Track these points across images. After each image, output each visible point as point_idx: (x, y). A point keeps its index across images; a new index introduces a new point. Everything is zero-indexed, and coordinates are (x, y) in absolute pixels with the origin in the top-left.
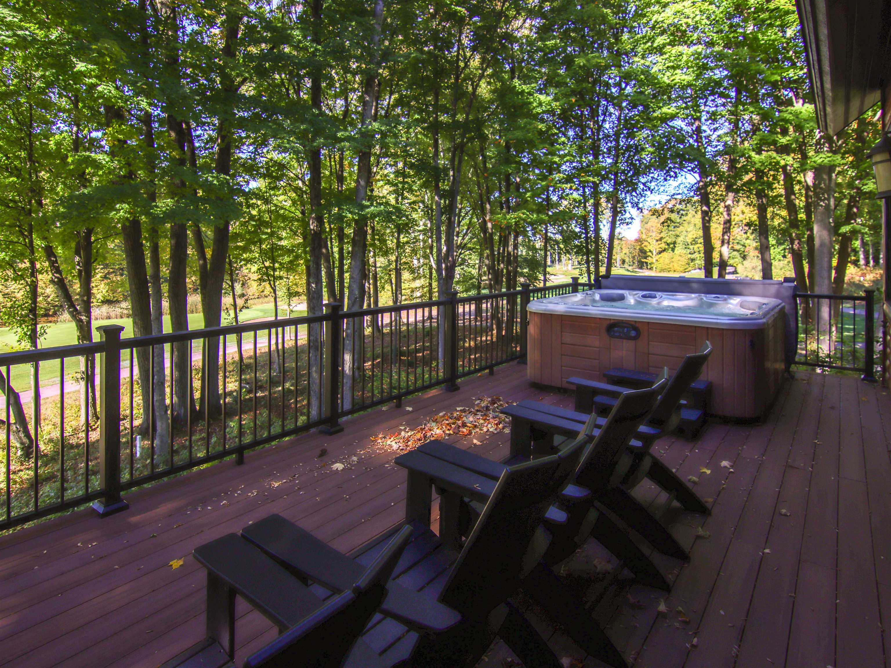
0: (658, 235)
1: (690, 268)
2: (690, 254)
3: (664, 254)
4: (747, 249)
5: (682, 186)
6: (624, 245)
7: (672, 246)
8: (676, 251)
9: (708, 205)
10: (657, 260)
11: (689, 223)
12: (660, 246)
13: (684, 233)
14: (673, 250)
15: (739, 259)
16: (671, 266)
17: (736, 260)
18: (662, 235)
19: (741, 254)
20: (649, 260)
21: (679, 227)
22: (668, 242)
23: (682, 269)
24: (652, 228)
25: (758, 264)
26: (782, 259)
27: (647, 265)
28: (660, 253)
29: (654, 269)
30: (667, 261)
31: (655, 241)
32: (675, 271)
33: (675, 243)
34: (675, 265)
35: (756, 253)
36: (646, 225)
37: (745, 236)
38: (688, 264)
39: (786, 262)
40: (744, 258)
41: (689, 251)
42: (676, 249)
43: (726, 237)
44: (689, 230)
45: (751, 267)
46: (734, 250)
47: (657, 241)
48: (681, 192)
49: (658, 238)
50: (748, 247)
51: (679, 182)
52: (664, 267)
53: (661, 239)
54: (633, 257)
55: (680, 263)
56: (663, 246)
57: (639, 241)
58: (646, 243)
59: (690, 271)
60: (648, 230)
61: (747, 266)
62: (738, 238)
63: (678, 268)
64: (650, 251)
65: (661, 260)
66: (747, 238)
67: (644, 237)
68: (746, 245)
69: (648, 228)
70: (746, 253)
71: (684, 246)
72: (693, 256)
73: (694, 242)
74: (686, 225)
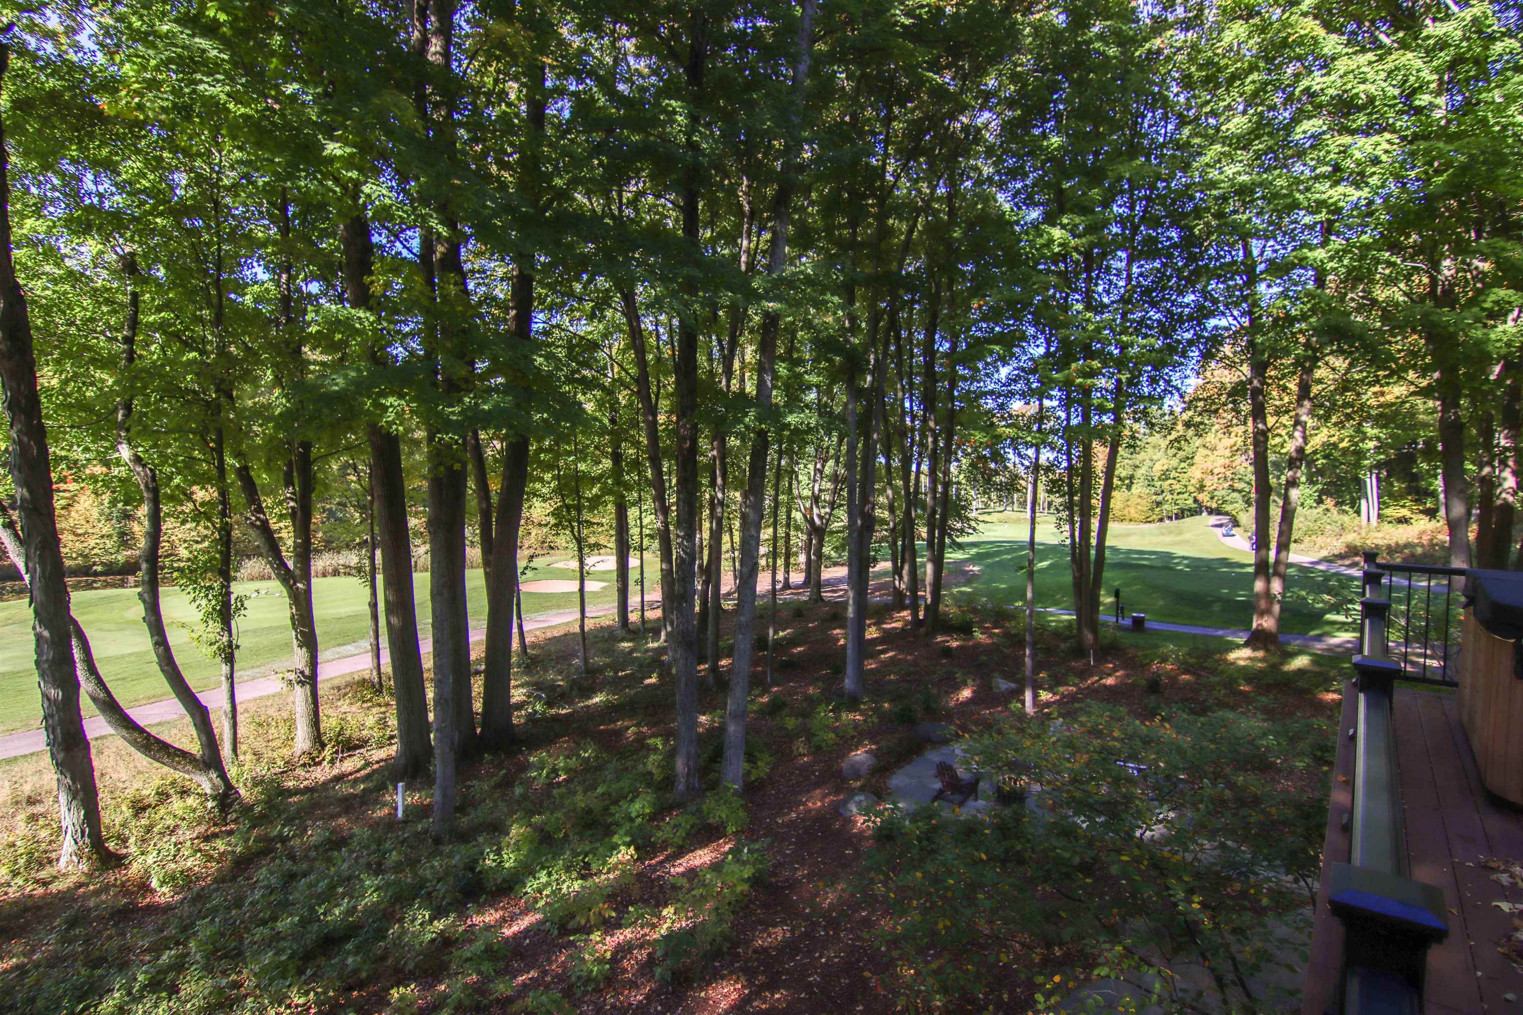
1: (1154, 517)
2: (1155, 494)
3: (1116, 494)
7: (1127, 482)
8: (1133, 490)
11: (1156, 448)
13: (1148, 463)
14: (1129, 488)
15: (1239, 504)
16: (1126, 512)
17: (1235, 505)
19: (1243, 496)
21: (1139, 453)
22: (1122, 476)
23: (1141, 517)
24: (1097, 454)
30: (1120, 505)
32: (1131, 520)
33: (1131, 477)
34: (1132, 511)
38: (1152, 510)
41: (1153, 490)
42: (1134, 487)
44: (1155, 458)
46: (1233, 491)
55: (1140, 508)
63: (1137, 516)
71: (1146, 482)
72: (1160, 498)
73: (1165, 476)
74: (1150, 449)
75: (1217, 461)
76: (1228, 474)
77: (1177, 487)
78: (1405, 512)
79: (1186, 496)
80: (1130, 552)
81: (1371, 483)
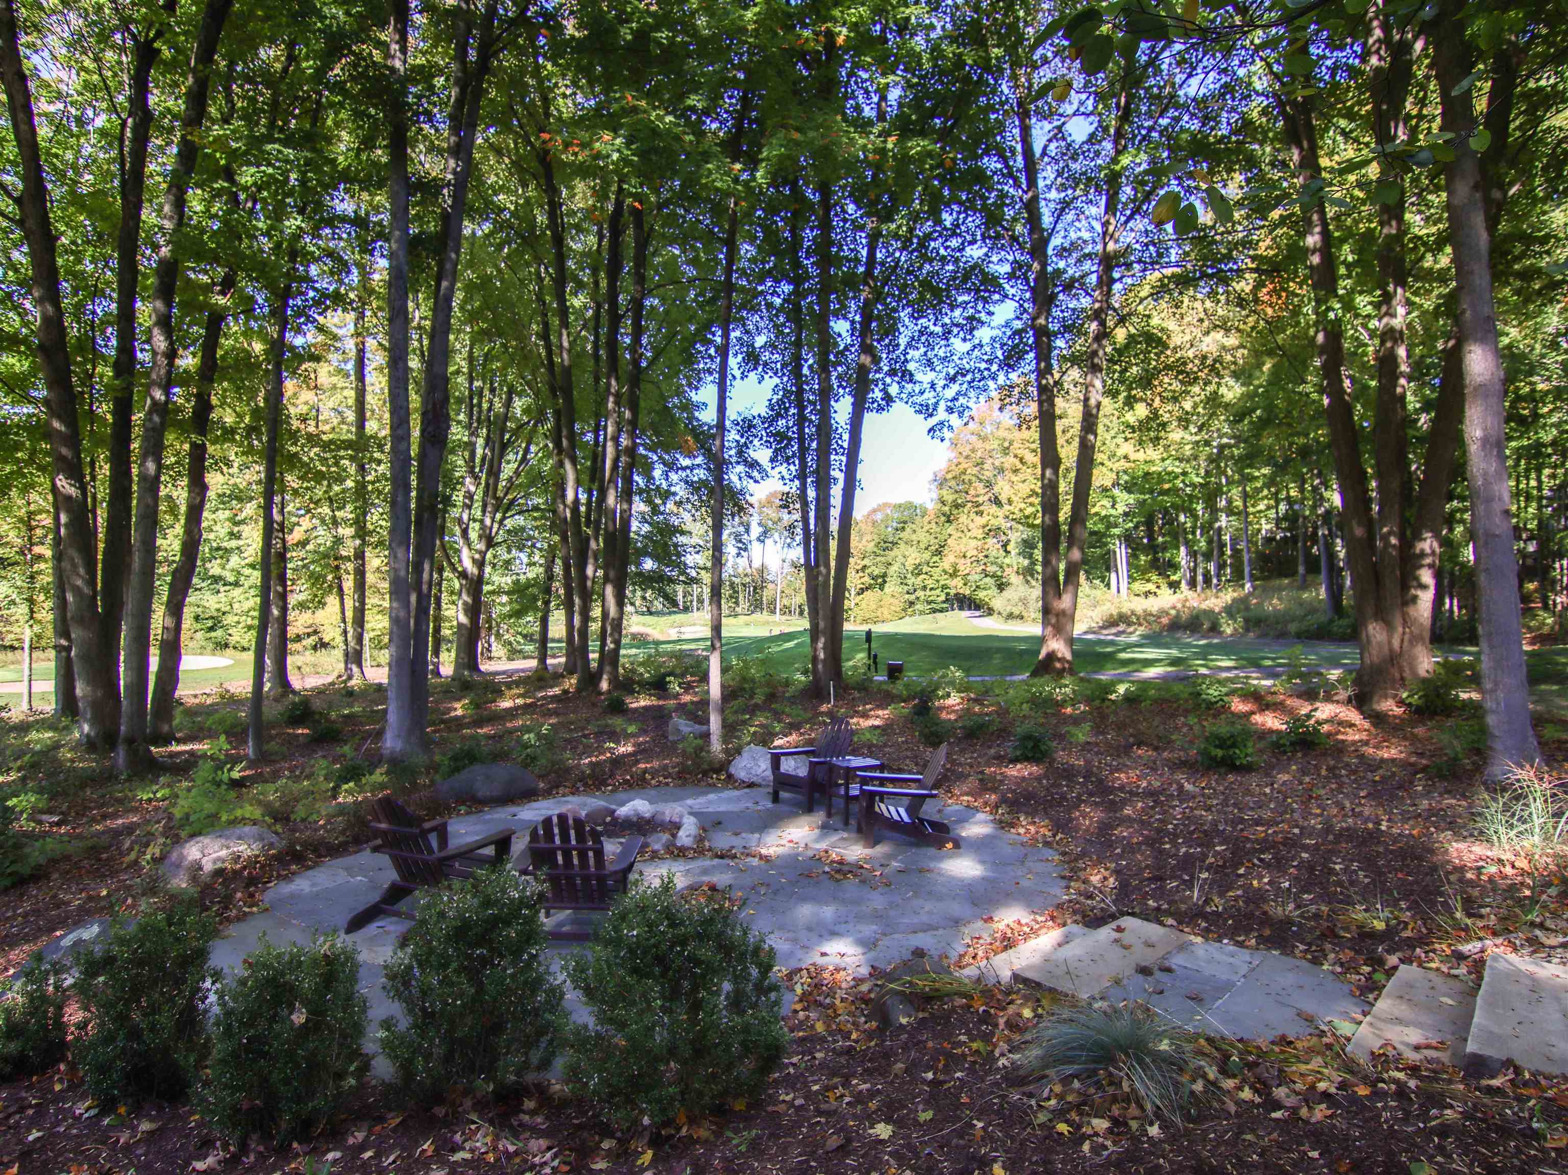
0: (859, 562)
3: (868, 595)
4: (1007, 573)
7: (880, 581)
8: (886, 589)
10: (857, 604)
11: (907, 543)
12: (863, 581)
13: (900, 559)
14: (882, 587)
15: (992, 590)
16: (878, 613)
17: (989, 592)
18: (866, 562)
19: (996, 581)
21: (891, 549)
22: (875, 574)
23: (895, 619)
28: (862, 591)
29: (852, 618)
30: (873, 606)
31: (854, 572)
32: (884, 622)
33: (884, 576)
40: (1002, 586)
41: (906, 588)
42: (887, 585)
44: (907, 553)
45: (1015, 599)
46: (986, 575)
47: (858, 572)
49: (859, 568)
50: (1008, 569)
53: (864, 569)
55: (893, 608)
56: (867, 580)
61: (1009, 599)
62: (994, 554)
63: (889, 618)
65: (863, 605)
66: (1006, 555)
68: (1005, 566)
70: (1005, 580)
71: (899, 580)
72: (912, 598)
73: (917, 571)
74: (902, 545)
75: (970, 546)
76: (981, 556)
77: (930, 583)
78: (1151, 587)
79: (938, 592)
81: (1121, 553)
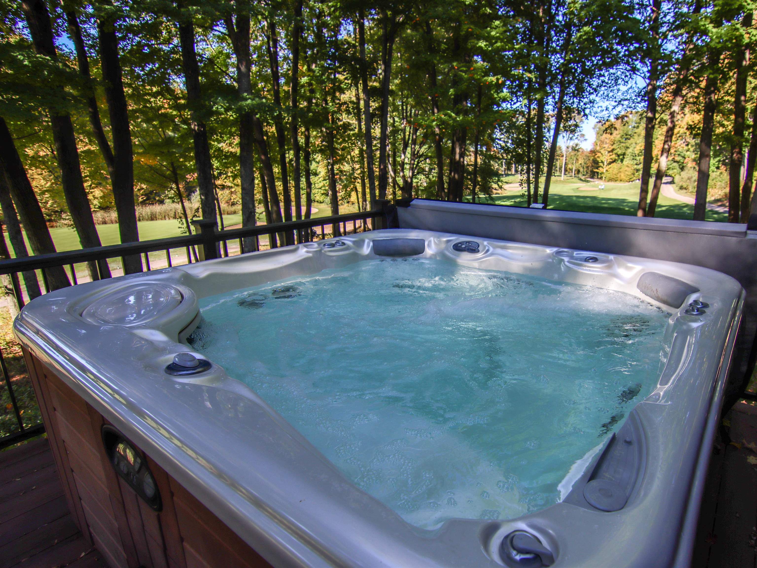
0: (610, 146)
1: (635, 178)
2: (636, 164)
3: (614, 165)
4: (686, 161)
5: (630, 91)
6: (580, 156)
7: (621, 157)
8: (624, 162)
9: (654, 111)
10: (607, 171)
11: (639, 135)
12: (611, 157)
13: (634, 145)
14: (622, 161)
15: (677, 170)
16: (618, 176)
17: (675, 170)
18: (614, 147)
19: (680, 165)
20: (600, 170)
21: (629, 139)
22: (619, 153)
23: (627, 179)
24: (606, 140)
25: (693, 175)
26: (715, 170)
27: (598, 175)
28: (610, 163)
29: (604, 178)
30: (616, 171)
31: (607, 153)
32: (621, 180)
33: (624, 154)
34: (622, 175)
35: (694, 164)
36: (601, 137)
37: (686, 148)
38: (633, 174)
39: (718, 173)
40: (682, 169)
41: (635, 162)
42: (625, 160)
43: (666, 146)
44: (638, 142)
45: (686, 177)
46: (675, 162)
47: (609, 152)
48: (628, 97)
49: (609, 150)
50: (687, 159)
51: (629, 86)
52: (612, 177)
53: (612, 150)
54: (587, 167)
55: (627, 173)
56: (614, 157)
57: (593, 152)
58: (599, 154)
59: (634, 180)
60: (602, 142)
61: (683, 177)
62: (680, 150)
63: (624, 178)
64: (602, 162)
65: (610, 171)
66: (688, 150)
67: (598, 148)
68: (686, 156)
69: (602, 139)
70: (684, 165)
71: (632, 157)
74: (636, 137)
80: (603, 199)
